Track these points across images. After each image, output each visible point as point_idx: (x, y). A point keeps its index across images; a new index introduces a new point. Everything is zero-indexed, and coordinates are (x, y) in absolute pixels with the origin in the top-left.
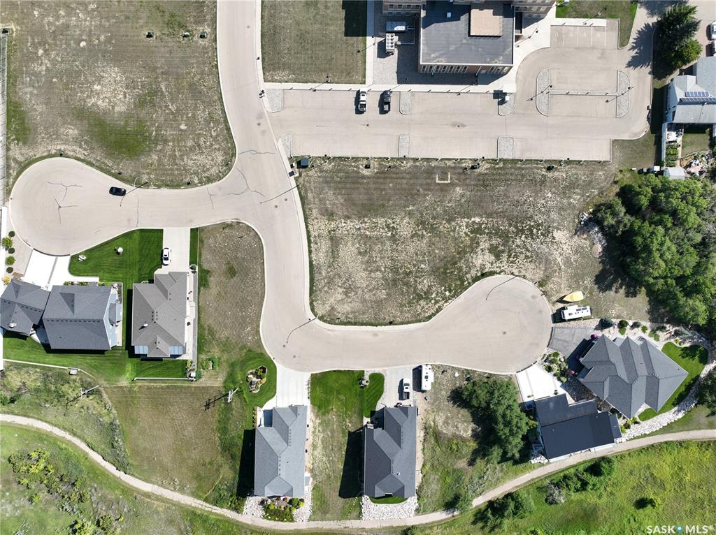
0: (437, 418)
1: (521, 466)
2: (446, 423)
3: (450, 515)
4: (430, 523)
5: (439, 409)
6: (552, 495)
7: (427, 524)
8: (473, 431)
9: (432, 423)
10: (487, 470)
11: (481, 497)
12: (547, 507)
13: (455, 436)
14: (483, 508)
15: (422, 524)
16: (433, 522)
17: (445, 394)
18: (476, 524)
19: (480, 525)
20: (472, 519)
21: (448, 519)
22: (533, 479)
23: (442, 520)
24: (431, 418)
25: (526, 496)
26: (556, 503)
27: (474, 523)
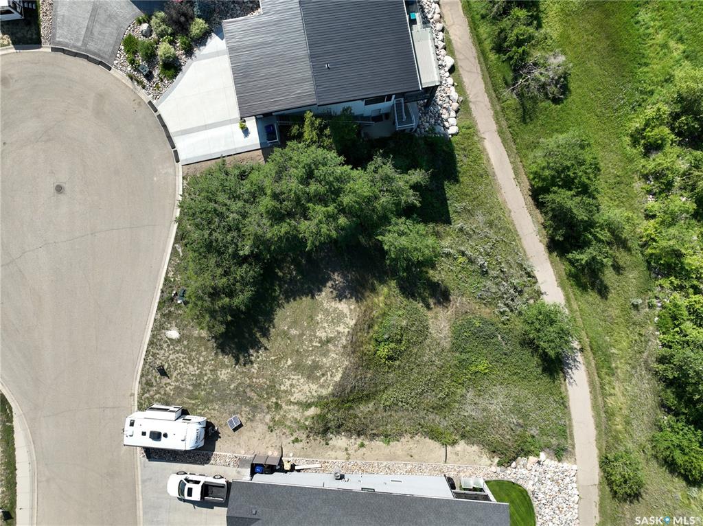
0: (297, 396)
1: (462, 161)
2: (311, 373)
3: (580, 357)
4: (597, 415)
5: (272, 390)
6: (543, 86)
7: (598, 426)
8: (340, 297)
9: (312, 411)
10: (463, 254)
11: (537, 274)
12: (574, 99)
13: (354, 346)
14: (564, 267)
15: (598, 440)
16: (595, 407)
17: (226, 371)
18: (606, 288)
19: (609, 276)
20: (592, 296)
21: (588, 365)
22: (501, 132)
23: (591, 383)
24: (294, 413)
25: (539, 153)
26: (565, 76)
27: (603, 291)
